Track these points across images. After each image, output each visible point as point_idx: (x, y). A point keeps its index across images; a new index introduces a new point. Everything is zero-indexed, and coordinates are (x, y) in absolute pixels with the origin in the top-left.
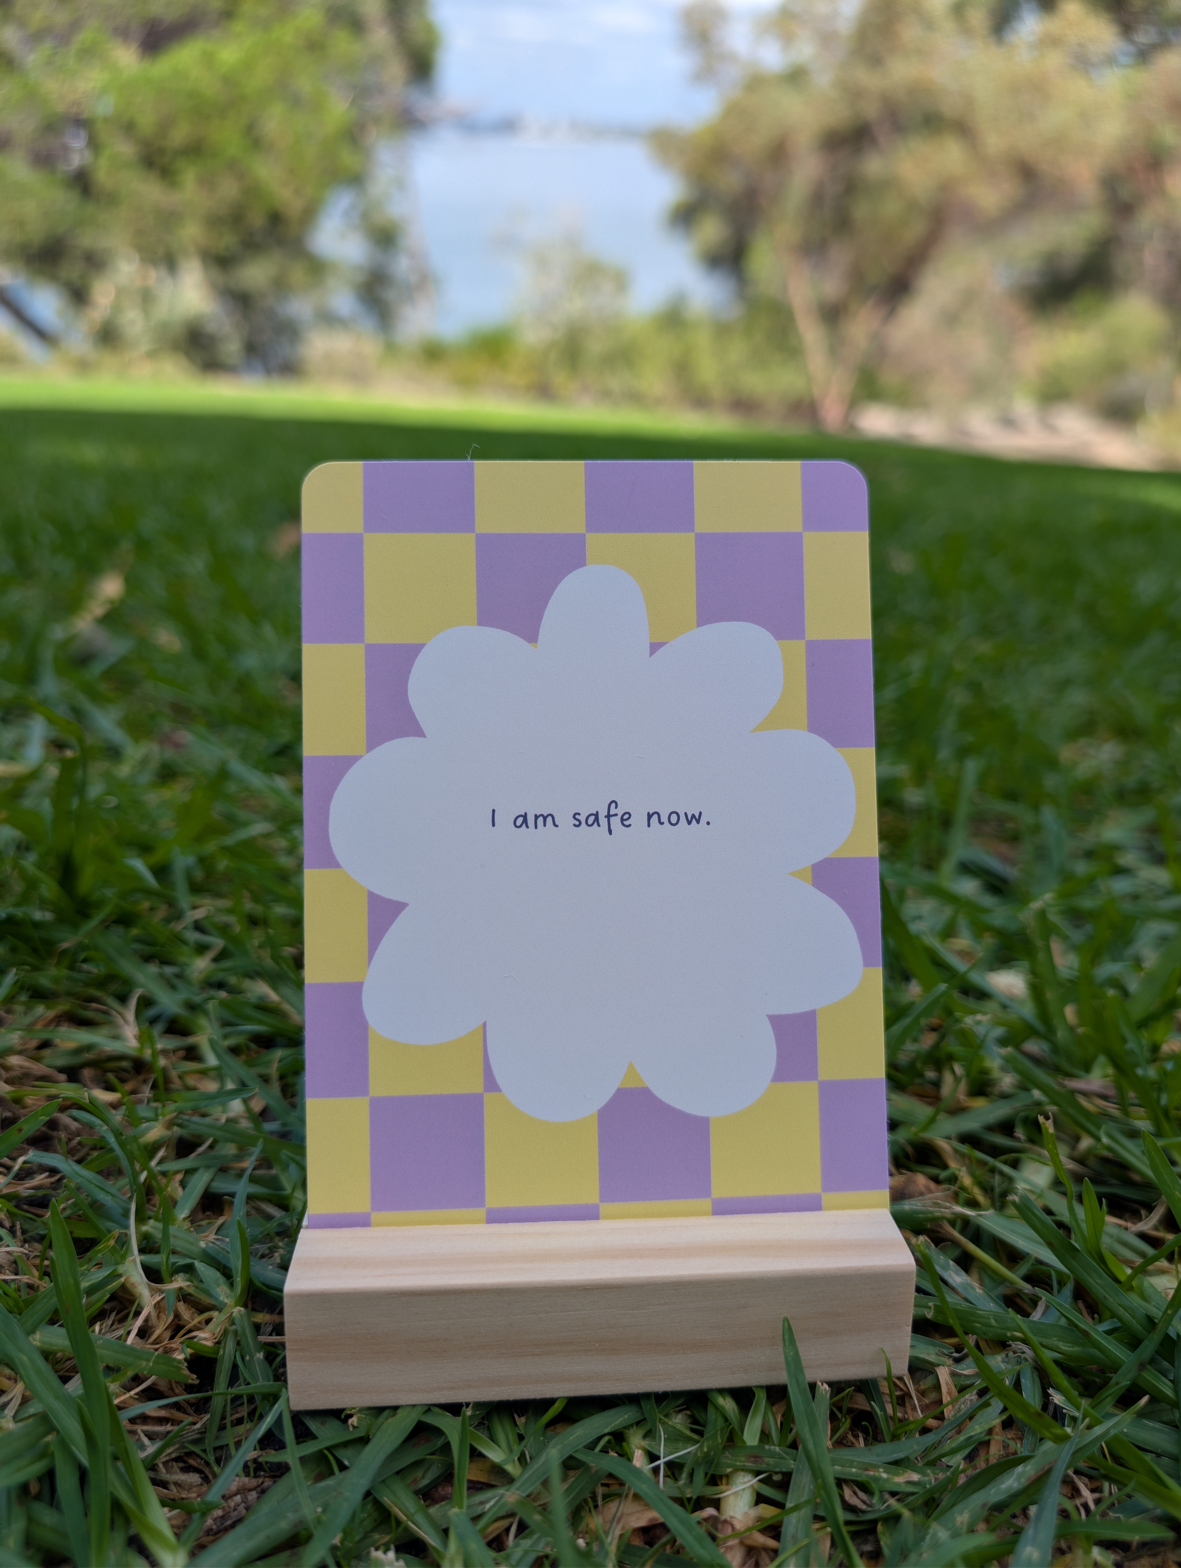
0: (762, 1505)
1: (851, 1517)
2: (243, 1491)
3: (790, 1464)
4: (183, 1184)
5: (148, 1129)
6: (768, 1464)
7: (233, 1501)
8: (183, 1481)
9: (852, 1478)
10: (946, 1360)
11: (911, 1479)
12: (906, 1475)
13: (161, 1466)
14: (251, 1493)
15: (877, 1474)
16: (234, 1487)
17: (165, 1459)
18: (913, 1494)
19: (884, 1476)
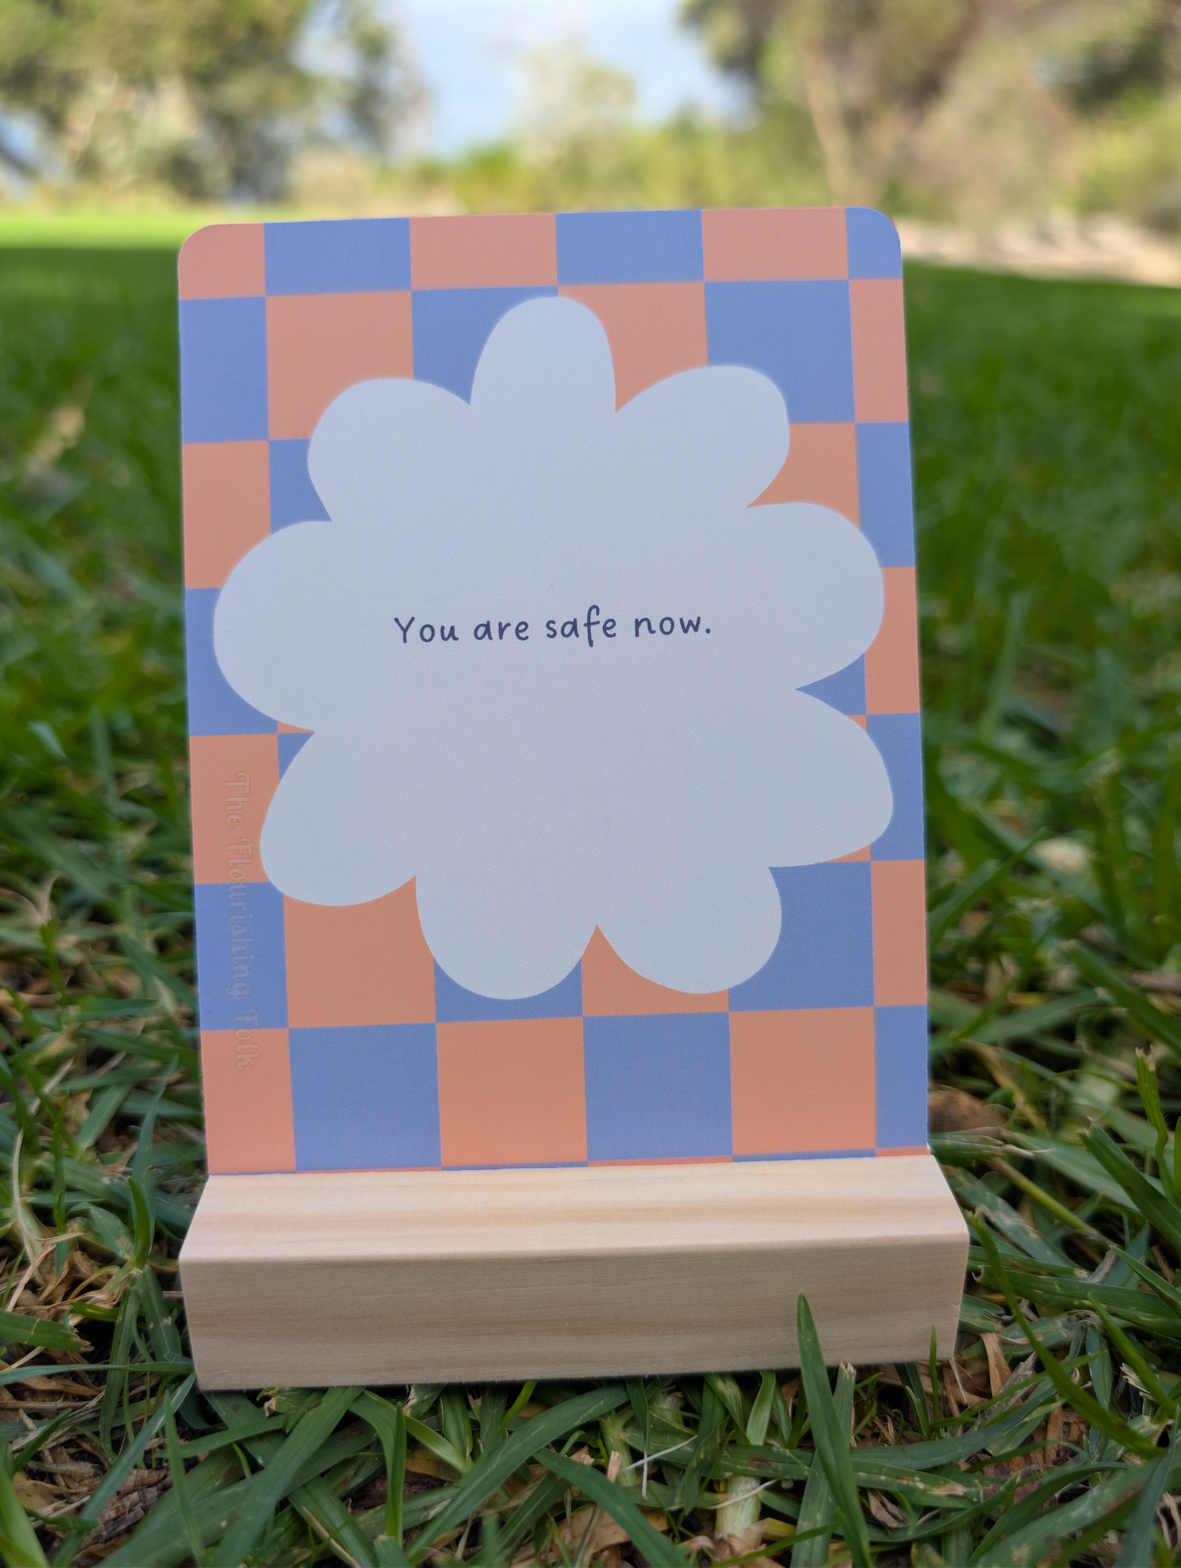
0: (769, 1520)
1: (879, 1536)
2: (141, 1486)
3: (805, 1471)
4: (89, 1105)
5: (48, 1042)
6: (776, 1470)
7: (129, 1499)
8: (72, 1472)
9: (881, 1487)
10: (994, 1323)
11: (954, 1493)
12: (948, 1486)
13: (47, 1453)
14: (150, 1489)
15: (911, 1483)
16: (130, 1482)
17: (52, 1445)
18: (956, 1510)
19: (921, 1486)
